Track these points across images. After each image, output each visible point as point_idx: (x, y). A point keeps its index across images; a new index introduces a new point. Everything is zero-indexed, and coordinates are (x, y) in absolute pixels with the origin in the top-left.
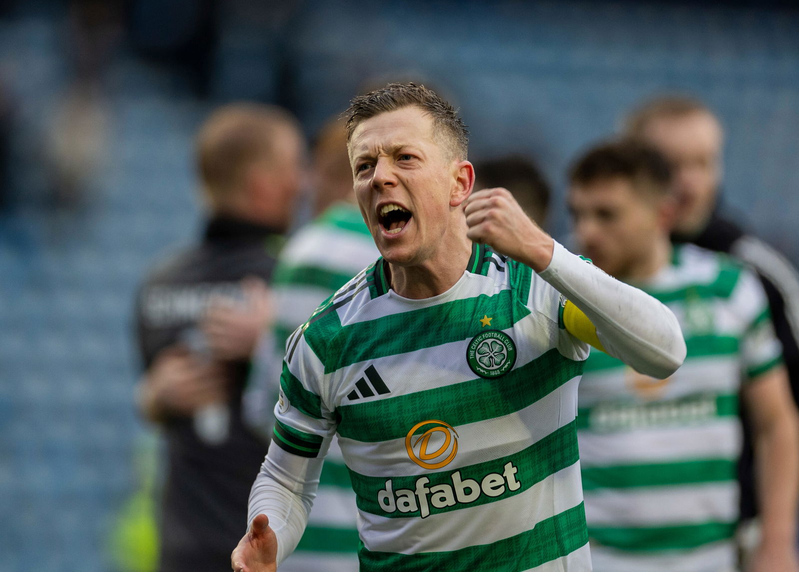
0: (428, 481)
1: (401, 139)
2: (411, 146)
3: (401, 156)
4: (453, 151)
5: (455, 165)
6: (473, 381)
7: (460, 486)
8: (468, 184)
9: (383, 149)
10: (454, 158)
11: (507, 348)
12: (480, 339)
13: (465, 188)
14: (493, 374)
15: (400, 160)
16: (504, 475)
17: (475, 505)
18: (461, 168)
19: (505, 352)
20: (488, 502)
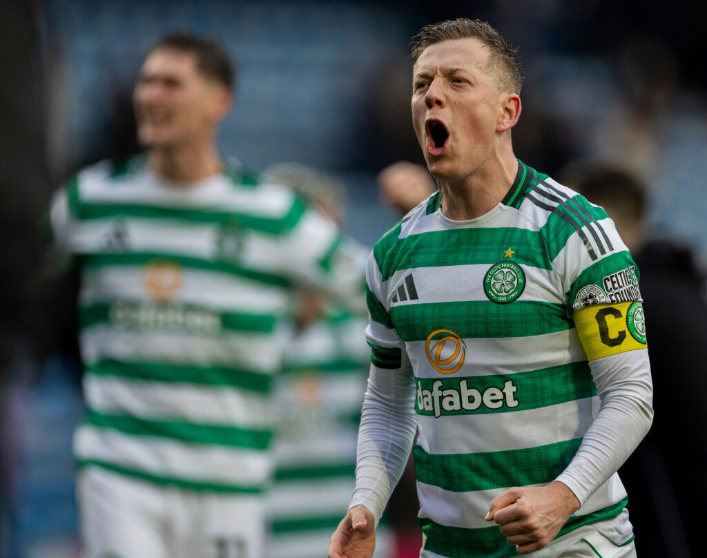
0: (441, 385)
1: (458, 63)
2: (465, 71)
3: (454, 79)
4: (504, 83)
5: (504, 97)
6: (483, 302)
7: (466, 393)
8: (514, 115)
9: (440, 70)
10: (504, 90)
11: (518, 280)
12: (499, 266)
13: (511, 117)
14: (500, 299)
15: (453, 82)
16: (504, 391)
17: (476, 413)
18: (510, 99)
19: (515, 283)
20: (487, 413)
